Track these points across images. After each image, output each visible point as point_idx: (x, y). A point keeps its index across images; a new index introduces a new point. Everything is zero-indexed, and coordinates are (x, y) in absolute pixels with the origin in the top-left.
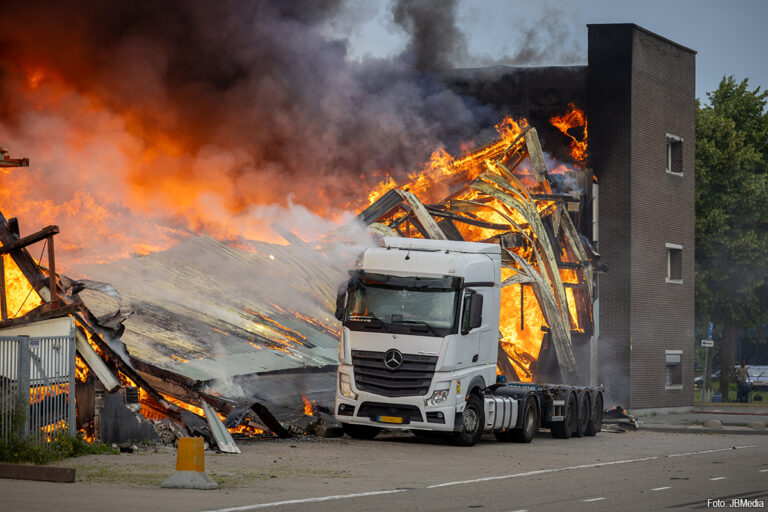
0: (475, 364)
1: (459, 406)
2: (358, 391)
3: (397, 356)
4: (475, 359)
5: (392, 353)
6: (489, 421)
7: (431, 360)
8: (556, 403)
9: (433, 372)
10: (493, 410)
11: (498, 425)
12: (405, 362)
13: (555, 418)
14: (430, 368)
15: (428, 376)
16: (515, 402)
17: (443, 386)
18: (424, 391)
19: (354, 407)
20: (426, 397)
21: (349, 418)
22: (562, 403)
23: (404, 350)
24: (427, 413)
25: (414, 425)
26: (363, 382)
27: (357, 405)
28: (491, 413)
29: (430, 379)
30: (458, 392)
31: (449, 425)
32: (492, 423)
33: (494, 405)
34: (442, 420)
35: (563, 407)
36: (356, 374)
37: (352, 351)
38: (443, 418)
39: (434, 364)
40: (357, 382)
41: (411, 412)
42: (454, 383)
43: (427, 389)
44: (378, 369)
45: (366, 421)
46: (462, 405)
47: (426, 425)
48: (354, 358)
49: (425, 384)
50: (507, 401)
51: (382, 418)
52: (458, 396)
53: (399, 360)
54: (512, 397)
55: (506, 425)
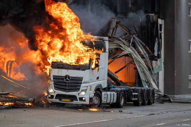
0: (98, 80)
1: (91, 95)
2: (55, 90)
3: (69, 77)
4: (98, 78)
5: (66, 76)
6: (104, 100)
7: (81, 79)
8: (133, 94)
9: (81, 83)
10: (106, 96)
11: (108, 101)
12: (71, 80)
13: (133, 99)
14: (80, 82)
15: (79, 84)
16: (115, 94)
17: (85, 88)
18: (78, 90)
19: (54, 96)
20: (79, 92)
21: (52, 100)
22: (137, 94)
23: (71, 76)
24: (79, 98)
25: (75, 102)
26: (57, 87)
27: (55, 95)
28: (105, 97)
29: (80, 86)
30: (91, 90)
31: (87, 102)
32: (106, 101)
33: (106, 95)
34: (85, 101)
35: (137, 95)
36: (54, 84)
37: (53, 76)
38: (85, 100)
39: (82, 80)
40: (55, 87)
41: (73, 98)
42: (89, 87)
43: (79, 89)
44: (62, 82)
45: (58, 101)
46: (92, 95)
47: (79, 102)
48: (54, 78)
49: (78, 87)
50: (112, 93)
51: (63, 100)
52: (91, 92)
53: (69, 79)
54: (115, 92)
55: (112, 101)
